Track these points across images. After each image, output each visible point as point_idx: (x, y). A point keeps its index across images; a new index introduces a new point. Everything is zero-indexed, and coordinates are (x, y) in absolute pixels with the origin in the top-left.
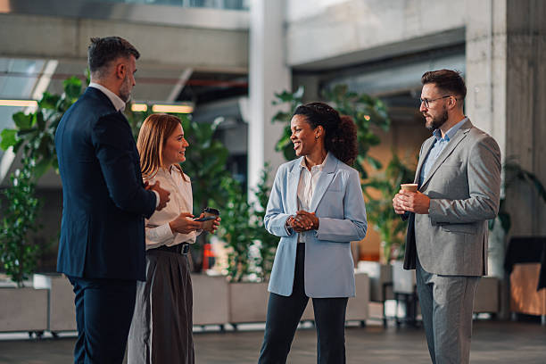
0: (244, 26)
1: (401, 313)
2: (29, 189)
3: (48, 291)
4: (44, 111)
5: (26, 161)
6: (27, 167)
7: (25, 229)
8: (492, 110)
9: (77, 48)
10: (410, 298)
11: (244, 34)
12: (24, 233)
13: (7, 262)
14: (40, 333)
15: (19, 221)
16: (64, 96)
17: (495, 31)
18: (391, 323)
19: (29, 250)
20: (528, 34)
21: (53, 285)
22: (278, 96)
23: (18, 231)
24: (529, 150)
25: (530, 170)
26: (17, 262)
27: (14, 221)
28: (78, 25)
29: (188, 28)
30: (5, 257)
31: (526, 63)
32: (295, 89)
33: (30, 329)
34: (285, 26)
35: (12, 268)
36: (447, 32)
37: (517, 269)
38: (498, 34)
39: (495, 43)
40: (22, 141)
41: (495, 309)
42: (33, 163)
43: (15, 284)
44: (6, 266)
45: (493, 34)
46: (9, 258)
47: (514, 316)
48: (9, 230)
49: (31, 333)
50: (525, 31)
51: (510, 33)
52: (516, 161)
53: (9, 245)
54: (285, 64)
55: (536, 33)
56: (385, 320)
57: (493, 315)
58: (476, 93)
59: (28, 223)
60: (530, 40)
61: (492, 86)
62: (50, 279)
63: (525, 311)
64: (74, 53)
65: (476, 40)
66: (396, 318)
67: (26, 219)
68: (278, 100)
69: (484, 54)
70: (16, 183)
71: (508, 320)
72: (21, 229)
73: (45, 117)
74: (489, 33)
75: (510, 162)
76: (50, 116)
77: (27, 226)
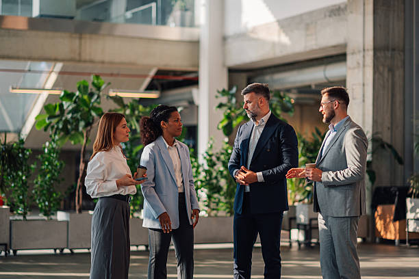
0: (195, 39)
1: (302, 238)
2: (55, 155)
3: (67, 222)
4: (64, 103)
5: (53, 136)
6: (53, 140)
7: (52, 182)
8: (364, 101)
9: (80, 54)
10: (308, 228)
11: (195, 44)
12: (52, 184)
13: (40, 203)
14: (62, 250)
15: (48, 176)
16: (77, 93)
17: (366, 48)
18: (295, 245)
19: (54, 195)
20: (388, 50)
21: (71, 218)
22: (219, 92)
23: (48, 183)
24: (389, 128)
25: (389, 142)
26: (47, 203)
27: (45, 176)
28: (80, 38)
29: (156, 40)
30: (39, 200)
31: (386, 70)
32: (230, 88)
33: (55, 247)
34: (224, 39)
35: (44, 208)
36: (335, 47)
37: (379, 209)
38: (368, 50)
39: (366, 56)
40: (50, 123)
41: (365, 236)
42: (57, 137)
43: (45, 218)
44: (40, 206)
45: (364, 50)
46: (41, 201)
47: (377, 240)
48: (42, 182)
49: (55, 250)
50: (386, 48)
51: (375, 49)
52: (380, 136)
53: (41, 191)
54: (224, 65)
55: (393, 50)
56: (290, 242)
57: (364, 239)
58: (353, 89)
59: (54, 177)
60: (389, 54)
61: (364, 85)
62: (69, 214)
63: (384, 237)
64: (77, 58)
65: (353, 54)
66: (298, 241)
67: (54, 175)
68: (219, 95)
69: (358, 63)
70: (46, 151)
71: (374, 242)
72: (50, 181)
73: (65, 107)
74: (362, 49)
75: (375, 136)
76: (69, 106)
77: (53, 180)
